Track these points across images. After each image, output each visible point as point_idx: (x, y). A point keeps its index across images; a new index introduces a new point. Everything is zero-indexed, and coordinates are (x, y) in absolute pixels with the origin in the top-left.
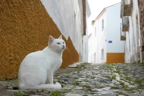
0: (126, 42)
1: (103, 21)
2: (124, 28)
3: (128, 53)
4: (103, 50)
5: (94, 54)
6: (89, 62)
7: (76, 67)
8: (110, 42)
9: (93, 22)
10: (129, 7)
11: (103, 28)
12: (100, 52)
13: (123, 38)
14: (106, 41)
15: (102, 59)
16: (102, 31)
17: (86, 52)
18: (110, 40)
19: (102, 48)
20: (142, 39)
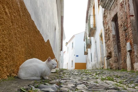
0: (87, 56)
1: (73, 43)
2: (88, 46)
3: (90, 63)
4: (72, 61)
5: (67, 64)
6: (64, 68)
7: (55, 72)
8: (77, 56)
9: (67, 43)
10: (94, 30)
11: (73, 47)
12: (71, 62)
13: (86, 53)
14: (75, 55)
15: (72, 67)
16: (72, 49)
17: (62, 62)
18: (77, 55)
19: (72, 60)
20: (107, 50)
